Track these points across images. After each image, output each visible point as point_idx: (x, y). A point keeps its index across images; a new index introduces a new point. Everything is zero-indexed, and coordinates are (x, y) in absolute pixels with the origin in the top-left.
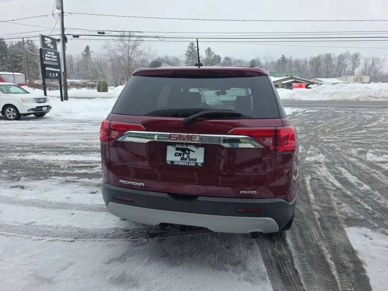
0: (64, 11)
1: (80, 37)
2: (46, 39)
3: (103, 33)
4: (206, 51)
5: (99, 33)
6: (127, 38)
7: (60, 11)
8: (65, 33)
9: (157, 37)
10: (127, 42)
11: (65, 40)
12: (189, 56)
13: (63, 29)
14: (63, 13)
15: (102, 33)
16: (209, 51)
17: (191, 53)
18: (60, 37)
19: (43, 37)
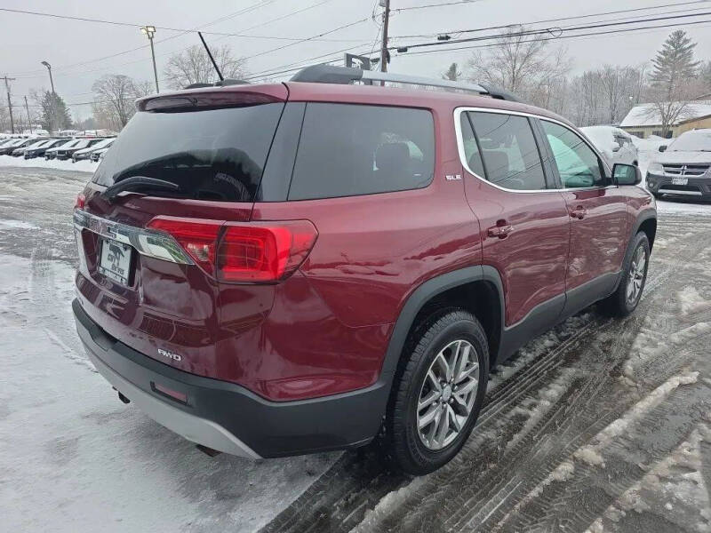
0: (390, 8)
1: (409, 50)
2: (354, 60)
3: (448, 38)
5: (440, 38)
6: (515, 39)
7: (384, 9)
8: (389, 46)
9: (548, 31)
10: (513, 48)
11: (386, 57)
13: (385, 40)
14: (388, 11)
15: (445, 38)
18: (378, 55)
19: (349, 58)
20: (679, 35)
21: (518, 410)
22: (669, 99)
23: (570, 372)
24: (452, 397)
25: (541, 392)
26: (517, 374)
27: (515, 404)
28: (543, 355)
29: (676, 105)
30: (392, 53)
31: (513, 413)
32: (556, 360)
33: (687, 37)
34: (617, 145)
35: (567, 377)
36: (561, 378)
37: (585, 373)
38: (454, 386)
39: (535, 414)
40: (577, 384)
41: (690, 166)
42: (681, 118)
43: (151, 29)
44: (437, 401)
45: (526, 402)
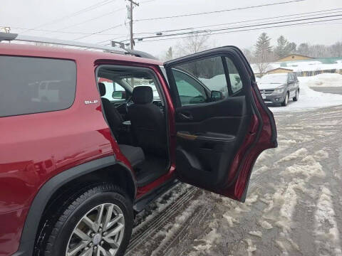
2: (116, 44)
3: (161, 34)
4: (278, 40)
5: (158, 34)
7: (130, 20)
8: (134, 37)
9: (205, 31)
11: (133, 42)
12: (259, 46)
13: (132, 35)
14: (132, 21)
16: (281, 39)
17: (262, 44)
18: (129, 42)
19: (113, 44)
20: (264, 34)
21: (161, 233)
22: (262, 62)
23: (195, 202)
24: (103, 240)
25: (176, 218)
26: (167, 208)
27: (159, 229)
28: (184, 194)
29: (264, 64)
30: (136, 41)
31: (157, 235)
32: (190, 196)
33: (267, 35)
34: (236, 82)
35: (193, 206)
36: (190, 207)
37: (203, 202)
38: (103, 233)
39: (169, 234)
40: (197, 209)
41: (267, 90)
42: (267, 70)
43: (8, 29)
44: (88, 246)
45: (166, 227)
